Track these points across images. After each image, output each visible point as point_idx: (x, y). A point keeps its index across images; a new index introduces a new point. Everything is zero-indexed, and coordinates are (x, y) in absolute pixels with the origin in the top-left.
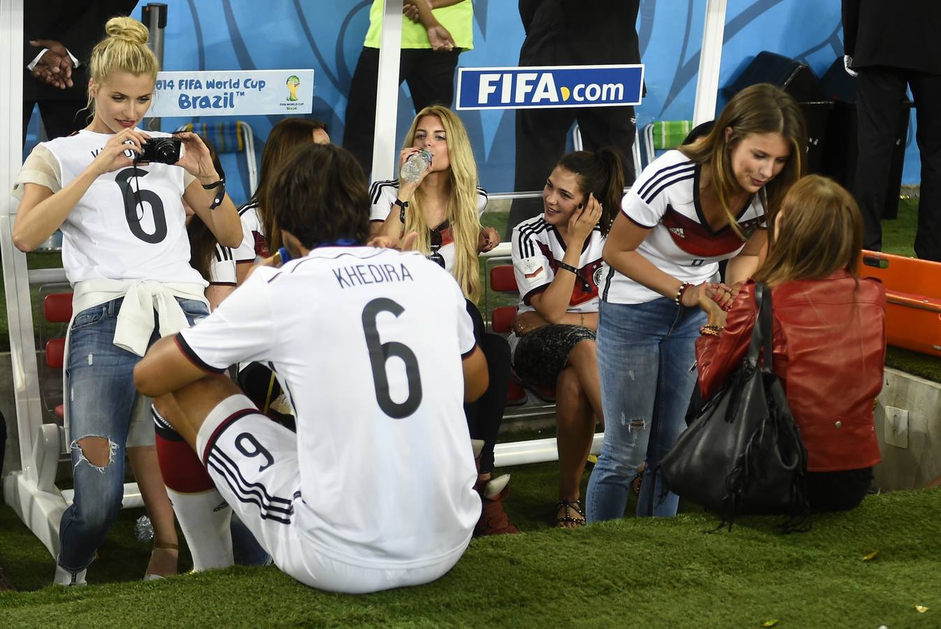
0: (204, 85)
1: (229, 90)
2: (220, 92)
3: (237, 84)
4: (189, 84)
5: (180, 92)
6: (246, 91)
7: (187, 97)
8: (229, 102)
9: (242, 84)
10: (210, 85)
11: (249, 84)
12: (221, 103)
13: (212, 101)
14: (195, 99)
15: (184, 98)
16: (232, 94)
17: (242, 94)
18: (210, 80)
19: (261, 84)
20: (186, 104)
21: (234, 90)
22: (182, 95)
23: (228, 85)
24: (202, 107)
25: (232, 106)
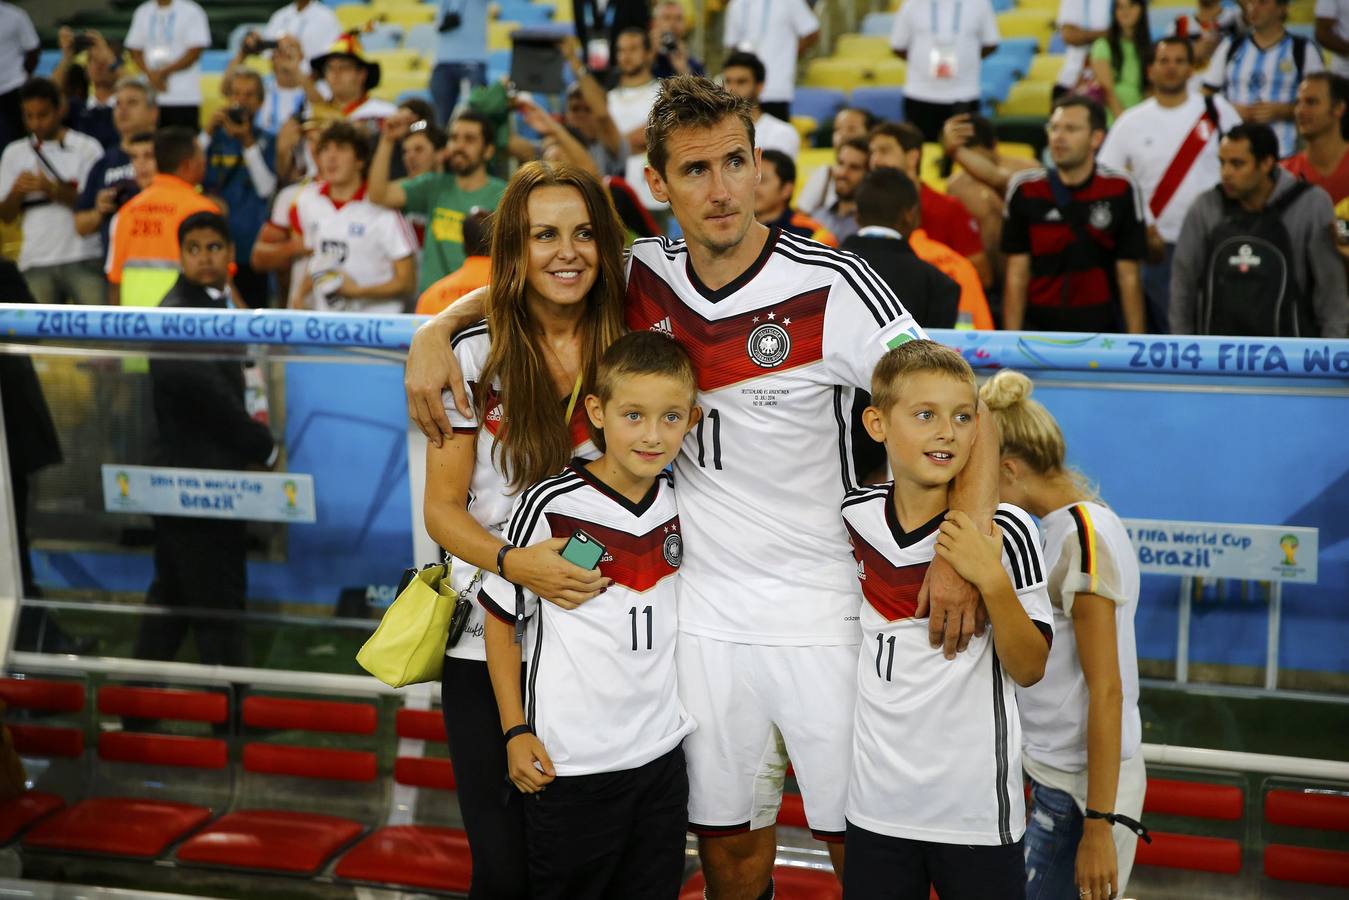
0: (1170, 537)
1: (1202, 546)
2: (1192, 547)
3: (1213, 540)
4: (1152, 535)
5: (1139, 545)
6: (1226, 549)
7: (1149, 551)
8: (1203, 559)
9: (1219, 540)
10: (1178, 538)
11: (1229, 540)
12: (1193, 560)
13: (1181, 557)
14: (1159, 554)
15: (1145, 552)
16: (1206, 552)
17: (1220, 552)
18: (1178, 532)
19: (1246, 542)
20: (1148, 558)
21: (1210, 547)
22: (1142, 548)
23: (1201, 540)
24: (1168, 563)
25: (1207, 564)
